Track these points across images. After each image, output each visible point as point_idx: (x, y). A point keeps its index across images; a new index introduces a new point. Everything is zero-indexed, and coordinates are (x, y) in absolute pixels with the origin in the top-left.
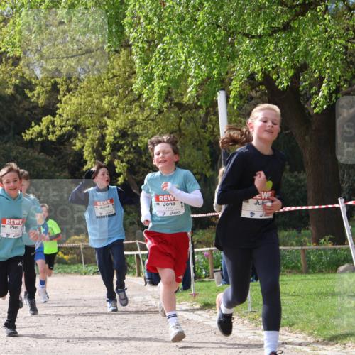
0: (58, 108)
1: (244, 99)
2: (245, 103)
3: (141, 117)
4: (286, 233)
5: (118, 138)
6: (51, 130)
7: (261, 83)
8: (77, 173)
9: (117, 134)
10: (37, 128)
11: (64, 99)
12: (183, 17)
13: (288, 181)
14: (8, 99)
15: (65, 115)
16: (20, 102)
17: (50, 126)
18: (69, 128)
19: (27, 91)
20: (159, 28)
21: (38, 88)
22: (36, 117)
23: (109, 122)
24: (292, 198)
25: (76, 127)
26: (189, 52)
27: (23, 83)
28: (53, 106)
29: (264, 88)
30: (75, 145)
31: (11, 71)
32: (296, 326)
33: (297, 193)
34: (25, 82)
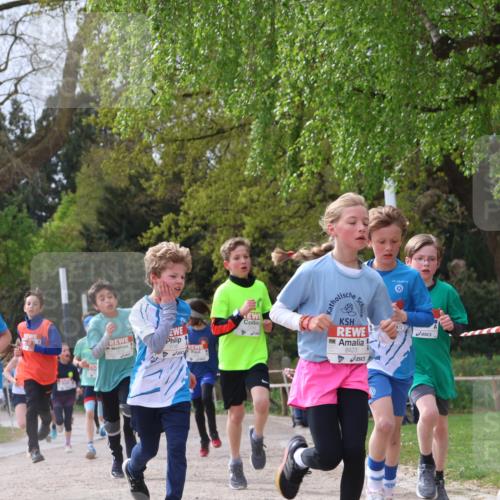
0: (182, 204)
1: (418, 188)
2: (420, 194)
3: (286, 212)
4: (473, 360)
5: (258, 239)
6: (173, 231)
7: (440, 169)
8: (207, 284)
9: (257, 236)
10: (156, 230)
11: (189, 191)
12: (340, 85)
13: (475, 293)
14: (120, 191)
15: (191, 213)
16: (135, 196)
17: (173, 227)
18: (197, 228)
19: (142, 181)
20: (310, 100)
21: (156, 177)
22: (155, 214)
23: (246, 219)
24: (480, 315)
25: (205, 227)
26: (347, 130)
27: (139, 173)
28: (176, 201)
29: (442, 174)
30: (202, 249)
31: (124, 157)
32: (487, 479)
33: (486, 308)
34: (141, 171)
